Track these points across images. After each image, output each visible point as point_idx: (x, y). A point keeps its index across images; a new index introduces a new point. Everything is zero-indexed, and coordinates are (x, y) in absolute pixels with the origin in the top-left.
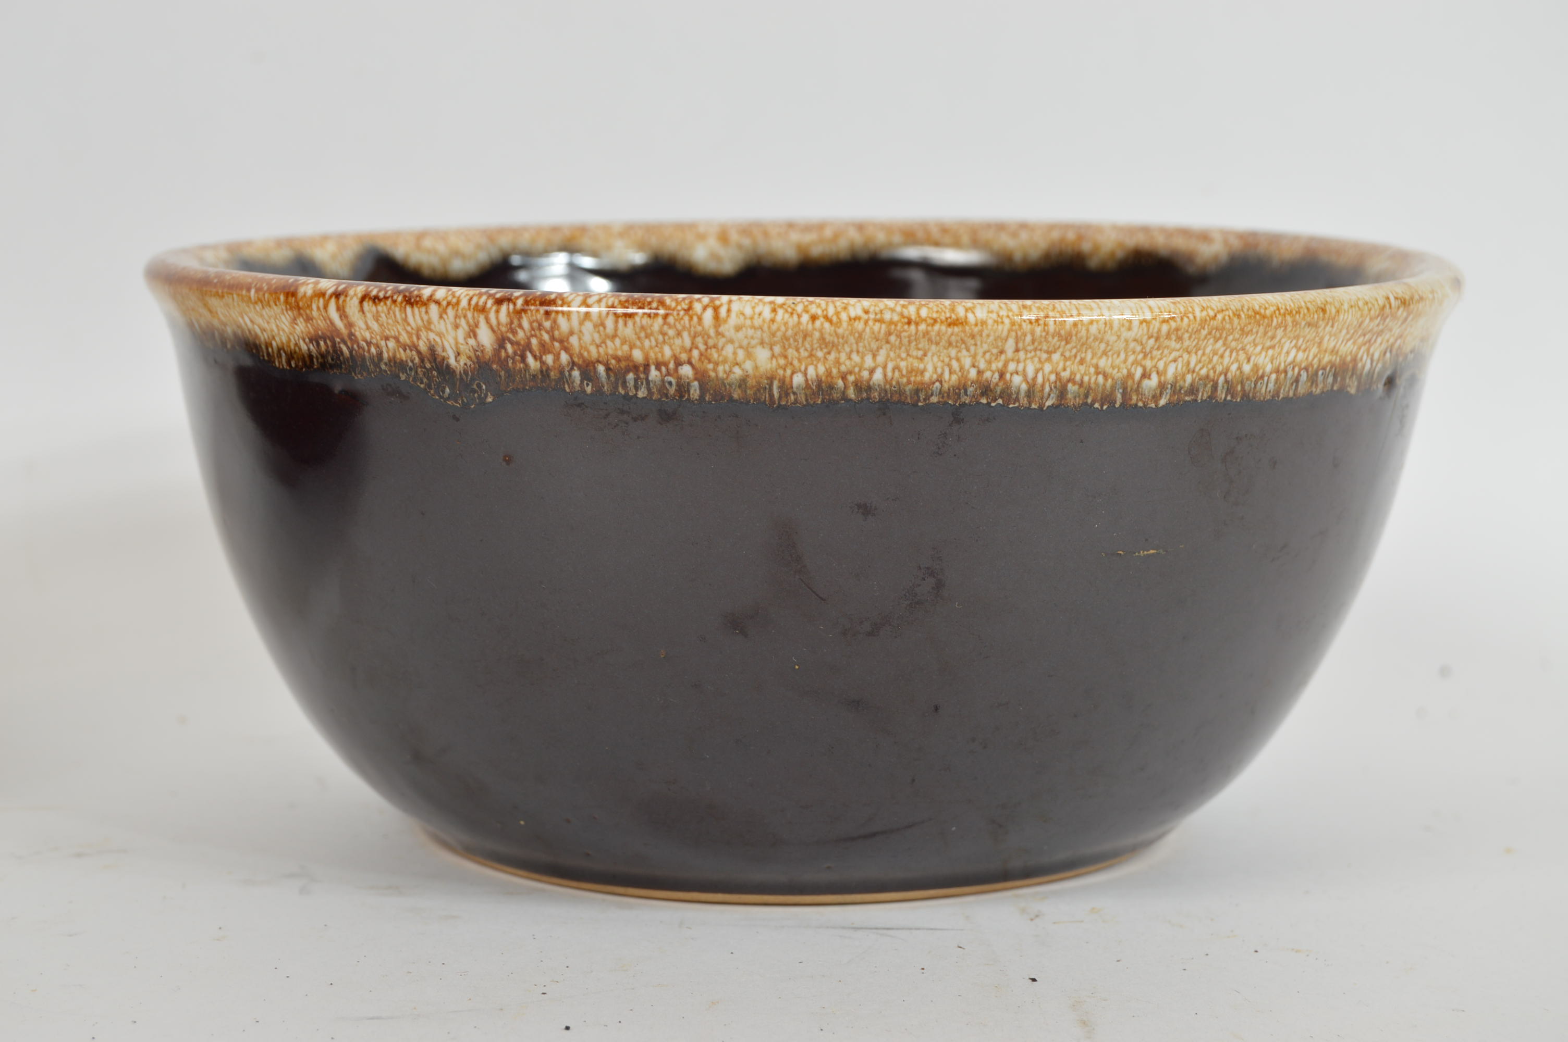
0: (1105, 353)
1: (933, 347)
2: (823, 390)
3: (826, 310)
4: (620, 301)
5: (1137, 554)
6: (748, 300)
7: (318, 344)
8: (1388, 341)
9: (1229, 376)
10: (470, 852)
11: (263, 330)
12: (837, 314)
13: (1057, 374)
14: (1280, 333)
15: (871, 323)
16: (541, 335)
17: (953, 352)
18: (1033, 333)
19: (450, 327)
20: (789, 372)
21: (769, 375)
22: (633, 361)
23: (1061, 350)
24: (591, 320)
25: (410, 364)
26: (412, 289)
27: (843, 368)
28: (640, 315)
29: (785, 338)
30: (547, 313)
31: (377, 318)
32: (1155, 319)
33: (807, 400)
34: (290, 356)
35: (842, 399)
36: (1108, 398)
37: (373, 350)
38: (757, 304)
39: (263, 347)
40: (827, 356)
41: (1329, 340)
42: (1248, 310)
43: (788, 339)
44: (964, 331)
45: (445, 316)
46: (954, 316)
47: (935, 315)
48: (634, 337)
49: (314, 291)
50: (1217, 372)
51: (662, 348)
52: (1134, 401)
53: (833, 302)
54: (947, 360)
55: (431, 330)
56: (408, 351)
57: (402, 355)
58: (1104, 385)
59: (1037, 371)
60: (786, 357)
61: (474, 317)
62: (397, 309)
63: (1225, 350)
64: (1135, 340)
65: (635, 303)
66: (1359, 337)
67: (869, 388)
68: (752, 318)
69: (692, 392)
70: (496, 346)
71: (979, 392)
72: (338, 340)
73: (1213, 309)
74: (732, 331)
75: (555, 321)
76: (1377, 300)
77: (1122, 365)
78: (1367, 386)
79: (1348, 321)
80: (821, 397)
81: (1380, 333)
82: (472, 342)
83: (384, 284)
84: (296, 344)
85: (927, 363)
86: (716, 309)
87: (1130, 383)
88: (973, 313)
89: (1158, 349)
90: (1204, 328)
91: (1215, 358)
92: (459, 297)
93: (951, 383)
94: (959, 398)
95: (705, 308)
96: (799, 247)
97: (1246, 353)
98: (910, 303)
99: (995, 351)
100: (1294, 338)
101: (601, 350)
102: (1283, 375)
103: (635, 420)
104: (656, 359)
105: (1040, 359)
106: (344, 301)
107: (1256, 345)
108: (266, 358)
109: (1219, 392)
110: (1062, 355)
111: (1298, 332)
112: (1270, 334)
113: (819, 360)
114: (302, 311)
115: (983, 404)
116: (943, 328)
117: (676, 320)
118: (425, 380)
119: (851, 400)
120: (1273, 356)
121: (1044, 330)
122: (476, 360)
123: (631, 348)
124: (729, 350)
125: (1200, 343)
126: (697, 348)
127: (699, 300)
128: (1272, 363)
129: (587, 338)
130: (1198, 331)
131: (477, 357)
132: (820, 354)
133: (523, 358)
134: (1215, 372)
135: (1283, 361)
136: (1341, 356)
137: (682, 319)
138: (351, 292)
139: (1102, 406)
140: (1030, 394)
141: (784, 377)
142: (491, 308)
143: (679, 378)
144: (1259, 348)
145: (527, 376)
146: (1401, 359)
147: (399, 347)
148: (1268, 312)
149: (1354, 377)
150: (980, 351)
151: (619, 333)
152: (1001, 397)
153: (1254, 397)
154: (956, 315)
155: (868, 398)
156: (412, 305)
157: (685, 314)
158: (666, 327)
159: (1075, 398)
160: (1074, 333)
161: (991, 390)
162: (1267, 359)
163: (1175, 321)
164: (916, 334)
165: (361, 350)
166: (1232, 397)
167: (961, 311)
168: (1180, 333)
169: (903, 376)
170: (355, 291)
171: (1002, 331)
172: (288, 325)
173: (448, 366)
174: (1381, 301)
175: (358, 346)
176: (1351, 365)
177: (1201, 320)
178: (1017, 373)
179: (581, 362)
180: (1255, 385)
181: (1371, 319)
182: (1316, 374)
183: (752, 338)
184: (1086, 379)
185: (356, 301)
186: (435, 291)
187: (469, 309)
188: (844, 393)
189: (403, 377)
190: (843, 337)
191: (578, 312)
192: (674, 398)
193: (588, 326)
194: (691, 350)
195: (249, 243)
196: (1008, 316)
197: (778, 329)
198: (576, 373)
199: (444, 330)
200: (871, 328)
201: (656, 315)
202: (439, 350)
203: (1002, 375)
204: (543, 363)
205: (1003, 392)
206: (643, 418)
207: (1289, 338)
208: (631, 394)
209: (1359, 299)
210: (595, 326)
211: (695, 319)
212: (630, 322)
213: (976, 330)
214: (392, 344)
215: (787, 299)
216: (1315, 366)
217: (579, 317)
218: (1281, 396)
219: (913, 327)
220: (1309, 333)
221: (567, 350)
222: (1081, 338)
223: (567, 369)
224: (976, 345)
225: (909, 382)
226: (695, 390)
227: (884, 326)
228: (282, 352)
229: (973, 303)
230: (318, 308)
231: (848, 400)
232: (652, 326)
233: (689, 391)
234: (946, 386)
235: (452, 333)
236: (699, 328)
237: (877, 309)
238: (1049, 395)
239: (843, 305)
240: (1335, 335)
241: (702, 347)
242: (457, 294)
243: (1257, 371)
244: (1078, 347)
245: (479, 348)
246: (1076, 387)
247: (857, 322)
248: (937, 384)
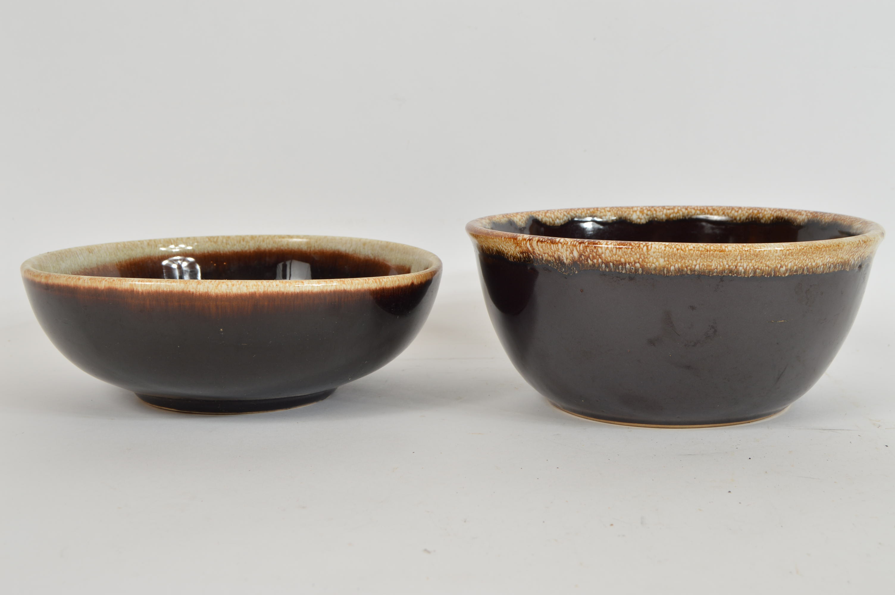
0: (769, 260)
1: (715, 258)
2: (680, 271)
3: (681, 247)
4: (618, 244)
5: (778, 322)
6: (657, 244)
7: (523, 255)
8: (859, 254)
9: (808, 266)
10: (565, 409)
11: (506, 249)
12: (685, 248)
13: (753, 267)
14: (824, 253)
15: (695, 251)
16: (593, 254)
17: (721, 260)
18: (746, 254)
19: (565, 251)
20: (669, 266)
21: (663, 267)
22: (621, 262)
23: (755, 259)
24: (609, 250)
25: (552, 261)
26: (553, 239)
27: (686, 265)
28: (624, 248)
29: (669, 255)
30: (595, 247)
31: (542, 247)
32: (785, 249)
33: (675, 274)
34: (514, 258)
35: (686, 274)
36: (769, 274)
37: (540, 257)
38: (660, 245)
39: (506, 254)
40: (682, 261)
41: (840, 255)
42: (814, 246)
43: (669, 256)
44: (725, 254)
45: (563, 247)
46: (721, 249)
47: (715, 249)
48: (622, 255)
49: (522, 239)
50: (804, 265)
51: (630, 258)
52: (777, 275)
53: (684, 244)
54: (719, 262)
55: (559, 251)
56: (551, 257)
57: (549, 258)
58: (768, 270)
59: (747, 266)
60: (669, 261)
61: (572, 248)
62: (548, 245)
63: (807, 259)
64: (778, 256)
65: (622, 244)
66: (850, 253)
67: (694, 271)
68: (658, 249)
69: (639, 271)
70: (579, 257)
71: (729, 272)
72: (529, 253)
73: (803, 246)
74: (652, 253)
75: (597, 250)
76: (856, 242)
77: (774, 264)
78: (853, 268)
79: (847, 249)
80: (679, 273)
81: (857, 252)
82: (571, 255)
83: (544, 237)
84: (516, 254)
85: (713, 263)
86: (647, 247)
87: (776, 269)
88: (727, 248)
89: (786, 258)
90: (800, 252)
91: (804, 261)
92: (568, 242)
93: (720, 269)
94: (723, 274)
95: (644, 246)
96: (666, 215)
97: (814, 259)
98: (708, 245)
99: (734, 260)
100: (829, 254)
101: (611, 258)
102: (825, 266)
103: (621, 280)
104: (629, 261)
105: (748, 262)
106: (532, 242)
107: (817, 257)
108: (506, 258)
109: (805, 271)
110: (755, 261)
111: (830, 253)
112: (821, 253)
113: (679, 262)
114: (518, 245)
115: (730, 276)
116: (718, 253)
117: (635, 250)
118: (556, 266)
119: (689, 274)
120: (822, 260)
121: (750, 253)
122: (572, 261)
123: (621, 258)
124: (651, 259)
125: (799, 256)
126: (641, 258)
127: (642, 244)
128: (822, 262)
129: (607, 255)
130: (798, 253)
131: (573, 260)
132: (679, 260)
133: (587, 260)
134: (803, 265)
135: (825, 262)
136: (844, 260)
137: (637, 249)
138: (534, 239)
139: (767, 276)
140: (745, 273)
141: (668, 267)
142: (578, 245)
143: (635, 267)
144: (818, 258)
145: (588, 266)
146: (864, 259)
147: (548, 256)
148: (821, 247)
149: (848, 266)
150: (729, 260)
151: (617, 253)
152: (736, 273)
153: (816, 273)
154: (722, 249)
155: (694, 274)
156: (553, 244)
157: (637, 248)
158: (632, 252)
159: (759, 274)
160: (759, 254)
161: (732, 272)
162: (820, 261)
163: (791, 250)
164: (709, 254)
165: (537, 257)
166: (809, 273)
167: (723, 247)
168: (792, 254)
169: (705, 267)
170: (535, 239)
171: (736, 253)
172: (514, 248)
173: (564, 262)
174: (857, 242)
175: (536, 255)
176: (847, 262)
177: (799, 249)
178: (741, 266)
179: (605, 262)
180: (816, 269)
181: (854, 248)
182: (836, 265)
183: (658, 255)
184: (763, 268)
185: (535, 242)
186: (560, 239)
187: (571, 245)
188: (686, 272)
189: (550, 265)
190: (687, 255)
191: (605, 247)
192: (634, 273)
193: (608, 251)
194: (639, 259)
195: (495, 216)
196: (738, 249)
197: (667, 253)
198: (603, 265)
199: (563, 251)
200: (695, 253)
201: (629, 248)
202: (561, 257)
203: (736, 267)
204: (593, 262)
205: (736, 272)
206: (624, 279)
207: (827, 255)
208: (620, 272)
209: (850, 242)
210: (610, 251)
211: (641, 249)
212: (621, 250)
213: (728, 253)
214: (546, 255)
215: (669, 243)
216: (836, 263)
217: (605, 248)
218: (825, 272)
219: (708, 252)
220: (834, 253)
221: (601, 258)
222: (761, 256)
223: (600, 264)
224: (728, 258)
225: (707, 269)
226: (640, 271)
227: (699, 252)
228: (511, 256)
229: (727, 245)
230: (524, 244)
231: (688, 274)
232: (627, 251)
233: (638, 271)
234: (718, 270)
235: (565, 252)
236: (642, 252)
237: (697, 247)
238: (751, 273)
239: (687, 245)
240: (842, 253)
241: (643, 258)
242: (567, 241)
243: (817, 265)
244: (760, 258)
245: (574, 257)
246: (760, 270)
247: (691, 251)
248: (716, 270)
